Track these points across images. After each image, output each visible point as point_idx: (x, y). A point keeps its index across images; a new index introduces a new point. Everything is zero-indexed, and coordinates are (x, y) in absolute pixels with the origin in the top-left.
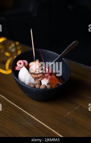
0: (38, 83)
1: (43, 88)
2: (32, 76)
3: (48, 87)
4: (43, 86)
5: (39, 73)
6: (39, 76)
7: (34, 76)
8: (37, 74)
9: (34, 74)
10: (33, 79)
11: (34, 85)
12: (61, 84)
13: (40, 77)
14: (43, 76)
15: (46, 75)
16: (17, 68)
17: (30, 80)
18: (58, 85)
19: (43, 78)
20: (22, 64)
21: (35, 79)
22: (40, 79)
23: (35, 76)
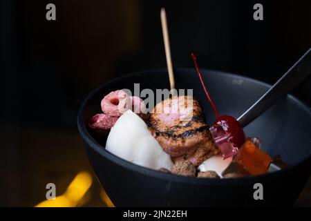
0: (188, 169)
2: (160, 143)
5: (191, 133)
6: (189, 141)
7: (168, 142)
8: (180, 136)
9: (169, 134)
13: (194, 148)
14: (208, 145)
15: (218, 140)
17: (153, 159)
19: (208, 154)
21: (173, 159)
22: (194, 160)
23: (174, 144)
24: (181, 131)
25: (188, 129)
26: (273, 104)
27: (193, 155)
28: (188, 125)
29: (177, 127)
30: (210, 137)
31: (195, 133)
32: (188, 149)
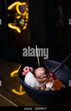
0: (43, 86)
1: (48, 90)
2: (37, 80)
3: (53, 89)
4: (48, 89)
5: (44, 78)
6: (44, 79)
7: (39, 80)
8: (41, 78)
9: (39, 78)
10: (38, 83)
11: (39, 88)
12: (65, 87)
14: (48, 80)
15: (50, 79)
16: (23, 73)
17: (35, 84)
18: (62, 88)
19: (48, 82)
20: (28, 70)
21: (40, 83)
22: (44, 83)
23: (40, 80)
24: (42, 77)
25: (43, 76)
26: (61, 68)
27: (44, 82)
28: (43, 75)
29: (41, 76)
30: (48, 78)
31: (45, 78)
32: (43, 81)
